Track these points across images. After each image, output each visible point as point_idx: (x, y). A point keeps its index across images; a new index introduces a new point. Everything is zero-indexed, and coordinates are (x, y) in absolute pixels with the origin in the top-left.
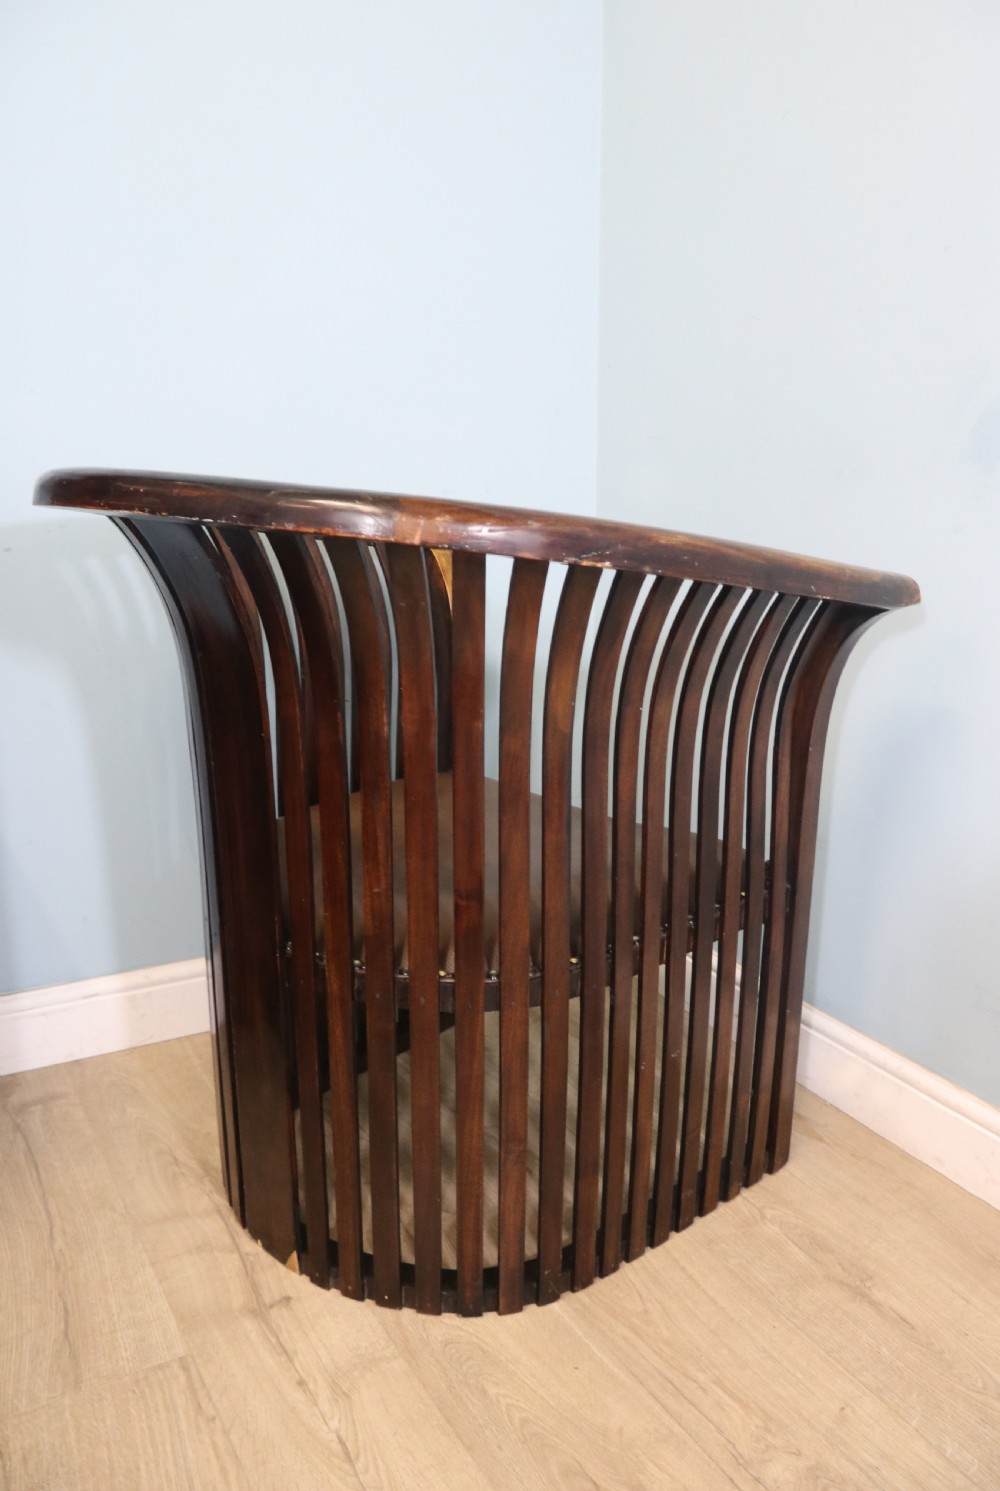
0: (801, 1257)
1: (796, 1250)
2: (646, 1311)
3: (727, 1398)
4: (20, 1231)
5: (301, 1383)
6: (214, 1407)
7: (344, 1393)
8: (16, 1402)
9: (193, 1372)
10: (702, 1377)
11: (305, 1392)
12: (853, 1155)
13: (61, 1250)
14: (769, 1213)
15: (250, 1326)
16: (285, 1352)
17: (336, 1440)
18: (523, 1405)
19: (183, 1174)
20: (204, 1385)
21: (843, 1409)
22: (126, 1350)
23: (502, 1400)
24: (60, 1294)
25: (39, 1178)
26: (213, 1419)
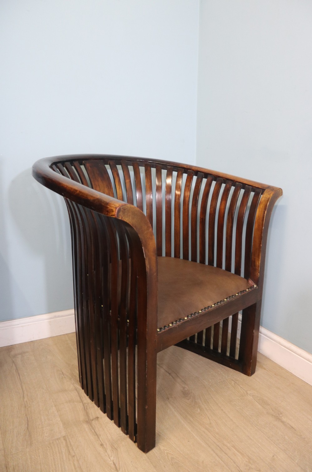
0: (259, 406)
1: (258, 404)
2: (211, 423)
3: (236, 452)
4: (14, 395)
5: (102, 445)
6: (74, 452)
7: (115, 448)
8: (11, 450)
9: (68, 441)
10: (228, 445)
11: (103, 448)
12: (275, 374)
13: (26, 401)
14: (249, 392)
15: (85, 426)
16: (97, 435)
17: (113, 463)
18: (172, 453)
19: (65, 377)
20: (71, 445)
21: (273, 456)
22: (47, 434)
23: (165, 451)
24: (26, 415)
25: (20, 378)
26: (74, 456)
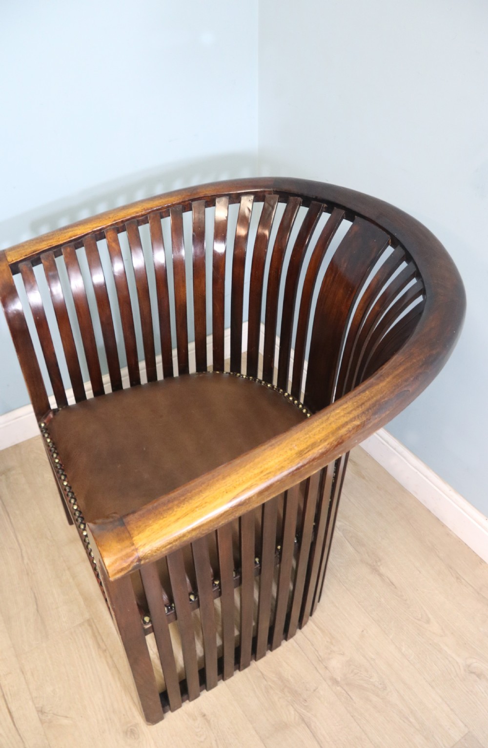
0: (351, 549)
1: (350, 545)
4: (8, 553)
6: (106, 646)
9: (94, 626)
12: (378, 487)
13: (28, 564)
20: (99, 633)
21: (363, 631)
24: (31, 589)
25: (10, 521)
26: (105, 651)
